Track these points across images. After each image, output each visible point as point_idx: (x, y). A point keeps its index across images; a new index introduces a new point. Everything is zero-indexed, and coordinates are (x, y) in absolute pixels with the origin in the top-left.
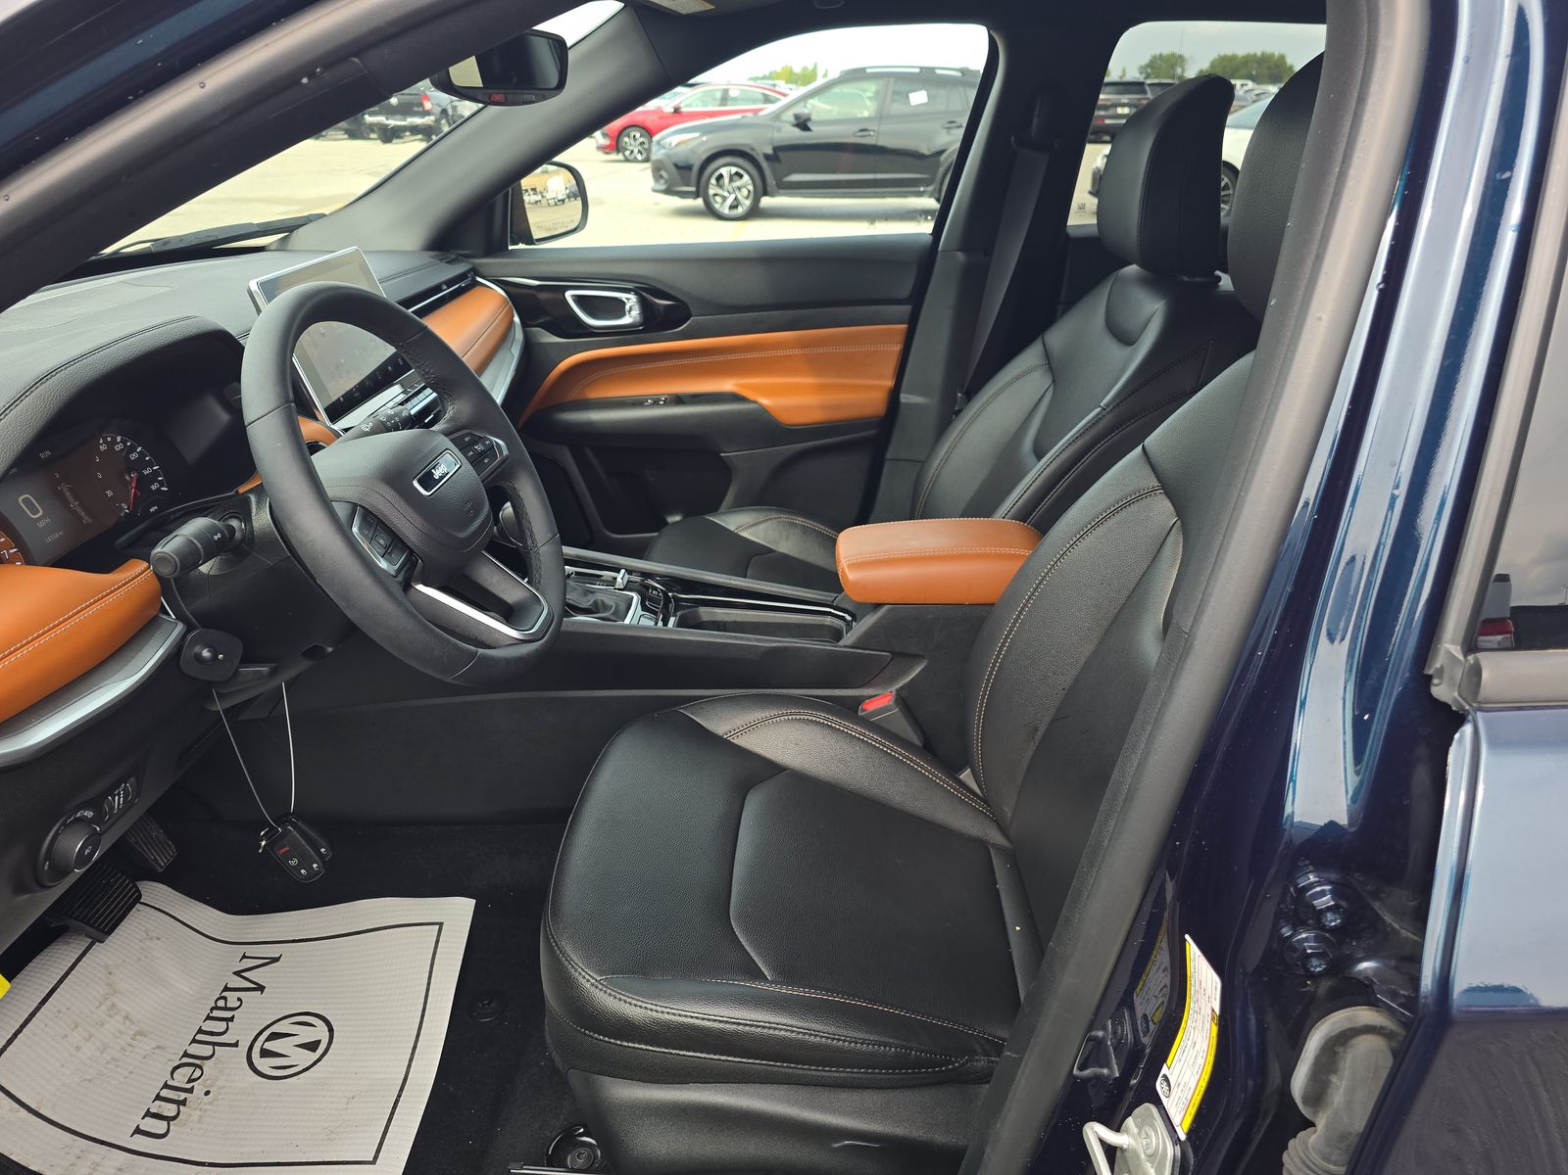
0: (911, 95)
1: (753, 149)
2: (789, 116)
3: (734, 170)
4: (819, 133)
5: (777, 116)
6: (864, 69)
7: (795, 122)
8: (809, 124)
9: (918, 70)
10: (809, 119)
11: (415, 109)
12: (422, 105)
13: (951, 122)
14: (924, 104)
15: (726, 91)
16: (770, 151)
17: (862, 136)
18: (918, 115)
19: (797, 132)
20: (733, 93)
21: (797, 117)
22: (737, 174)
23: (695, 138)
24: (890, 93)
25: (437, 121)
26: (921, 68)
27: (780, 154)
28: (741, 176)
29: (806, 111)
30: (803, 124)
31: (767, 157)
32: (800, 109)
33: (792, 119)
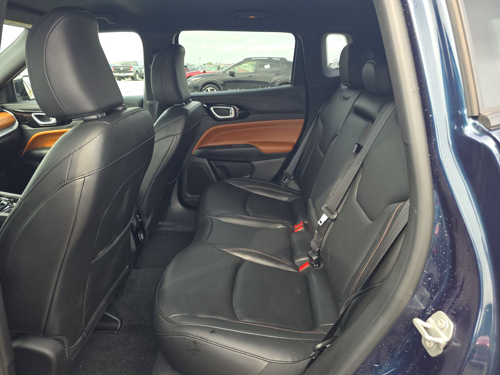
0: (265, 66)
1: (217, 82)
2: (228, 72)
3: (211, 88)
4: (237, 77)
5: (224, 72)
6: (251, 58)
7: (230, 74)
8: (235, 75)
9: (267, 58)
10: (234, 73)
11: (128, 71)
12: (130, 70)
13: (277, 74)
14: (269, 68)
15: (219, 66)
16: (222, 83)
17: (250, 78)
18: (267, 71)
19: (230, 77)
20: (221, 66)
21: (230, 72)
22: (212, 89)
23: (199, 79)
24: (258, 66)
25: (135, 75)
26: (268, 58)
27: (226, 84)
28: (214, 90)
29: (233, 71)
30: (232, 74)
31: (222, 85)
32: (232, 70)
33: (229, 73)
